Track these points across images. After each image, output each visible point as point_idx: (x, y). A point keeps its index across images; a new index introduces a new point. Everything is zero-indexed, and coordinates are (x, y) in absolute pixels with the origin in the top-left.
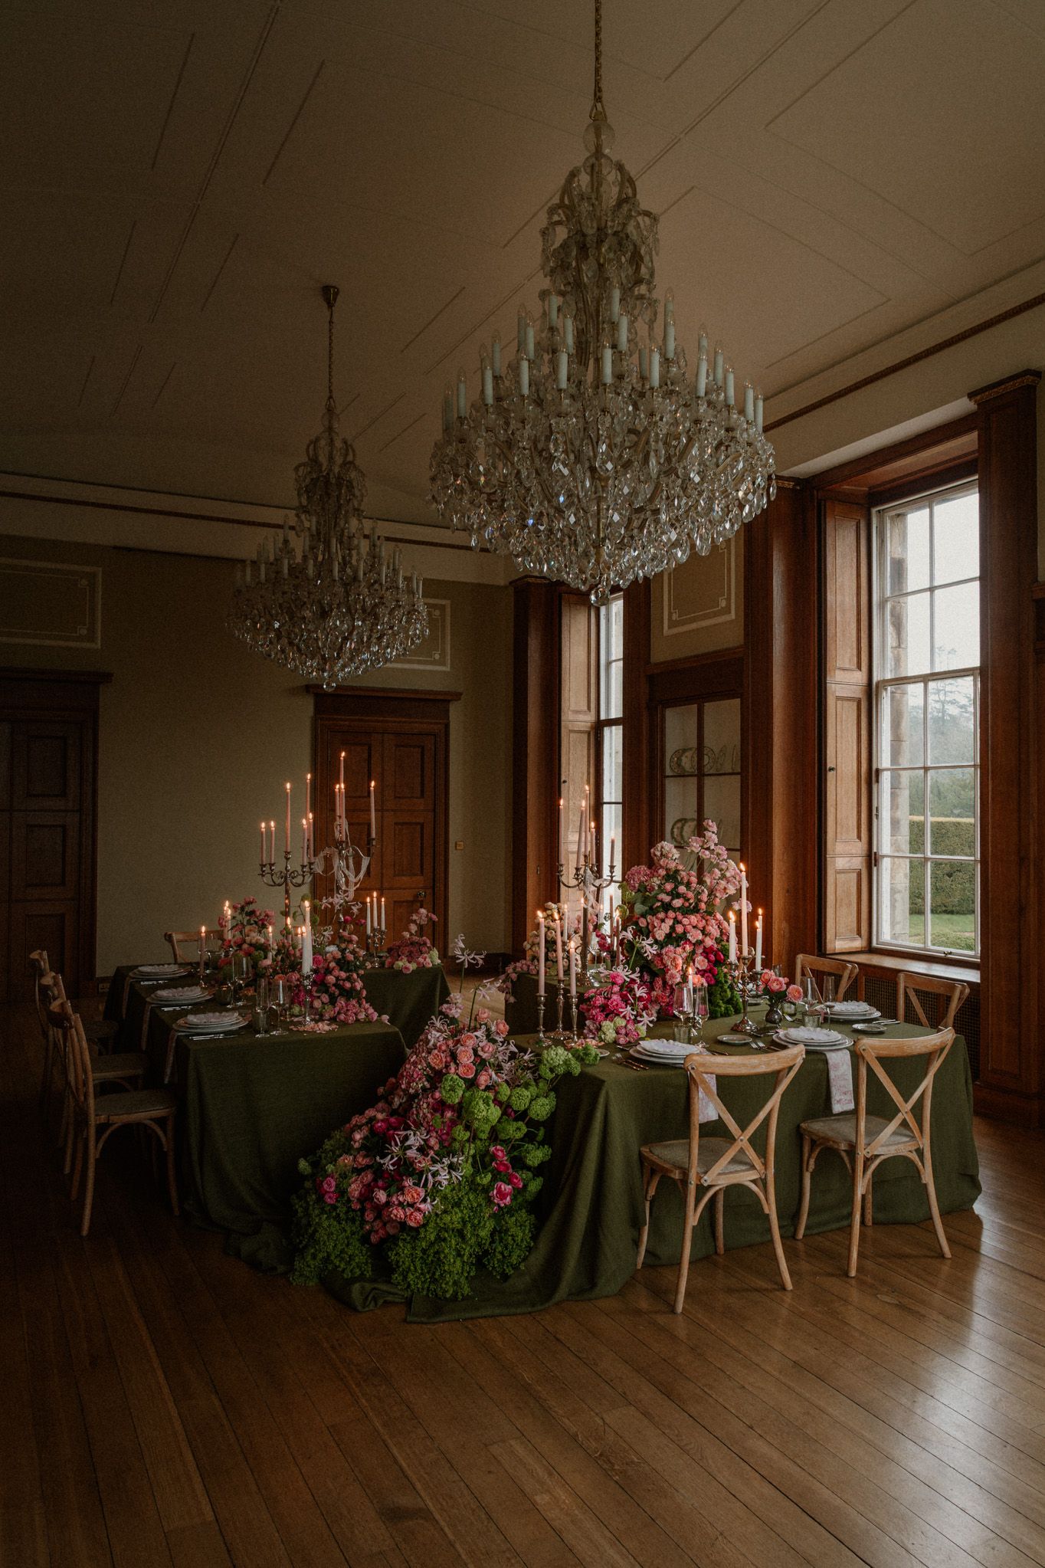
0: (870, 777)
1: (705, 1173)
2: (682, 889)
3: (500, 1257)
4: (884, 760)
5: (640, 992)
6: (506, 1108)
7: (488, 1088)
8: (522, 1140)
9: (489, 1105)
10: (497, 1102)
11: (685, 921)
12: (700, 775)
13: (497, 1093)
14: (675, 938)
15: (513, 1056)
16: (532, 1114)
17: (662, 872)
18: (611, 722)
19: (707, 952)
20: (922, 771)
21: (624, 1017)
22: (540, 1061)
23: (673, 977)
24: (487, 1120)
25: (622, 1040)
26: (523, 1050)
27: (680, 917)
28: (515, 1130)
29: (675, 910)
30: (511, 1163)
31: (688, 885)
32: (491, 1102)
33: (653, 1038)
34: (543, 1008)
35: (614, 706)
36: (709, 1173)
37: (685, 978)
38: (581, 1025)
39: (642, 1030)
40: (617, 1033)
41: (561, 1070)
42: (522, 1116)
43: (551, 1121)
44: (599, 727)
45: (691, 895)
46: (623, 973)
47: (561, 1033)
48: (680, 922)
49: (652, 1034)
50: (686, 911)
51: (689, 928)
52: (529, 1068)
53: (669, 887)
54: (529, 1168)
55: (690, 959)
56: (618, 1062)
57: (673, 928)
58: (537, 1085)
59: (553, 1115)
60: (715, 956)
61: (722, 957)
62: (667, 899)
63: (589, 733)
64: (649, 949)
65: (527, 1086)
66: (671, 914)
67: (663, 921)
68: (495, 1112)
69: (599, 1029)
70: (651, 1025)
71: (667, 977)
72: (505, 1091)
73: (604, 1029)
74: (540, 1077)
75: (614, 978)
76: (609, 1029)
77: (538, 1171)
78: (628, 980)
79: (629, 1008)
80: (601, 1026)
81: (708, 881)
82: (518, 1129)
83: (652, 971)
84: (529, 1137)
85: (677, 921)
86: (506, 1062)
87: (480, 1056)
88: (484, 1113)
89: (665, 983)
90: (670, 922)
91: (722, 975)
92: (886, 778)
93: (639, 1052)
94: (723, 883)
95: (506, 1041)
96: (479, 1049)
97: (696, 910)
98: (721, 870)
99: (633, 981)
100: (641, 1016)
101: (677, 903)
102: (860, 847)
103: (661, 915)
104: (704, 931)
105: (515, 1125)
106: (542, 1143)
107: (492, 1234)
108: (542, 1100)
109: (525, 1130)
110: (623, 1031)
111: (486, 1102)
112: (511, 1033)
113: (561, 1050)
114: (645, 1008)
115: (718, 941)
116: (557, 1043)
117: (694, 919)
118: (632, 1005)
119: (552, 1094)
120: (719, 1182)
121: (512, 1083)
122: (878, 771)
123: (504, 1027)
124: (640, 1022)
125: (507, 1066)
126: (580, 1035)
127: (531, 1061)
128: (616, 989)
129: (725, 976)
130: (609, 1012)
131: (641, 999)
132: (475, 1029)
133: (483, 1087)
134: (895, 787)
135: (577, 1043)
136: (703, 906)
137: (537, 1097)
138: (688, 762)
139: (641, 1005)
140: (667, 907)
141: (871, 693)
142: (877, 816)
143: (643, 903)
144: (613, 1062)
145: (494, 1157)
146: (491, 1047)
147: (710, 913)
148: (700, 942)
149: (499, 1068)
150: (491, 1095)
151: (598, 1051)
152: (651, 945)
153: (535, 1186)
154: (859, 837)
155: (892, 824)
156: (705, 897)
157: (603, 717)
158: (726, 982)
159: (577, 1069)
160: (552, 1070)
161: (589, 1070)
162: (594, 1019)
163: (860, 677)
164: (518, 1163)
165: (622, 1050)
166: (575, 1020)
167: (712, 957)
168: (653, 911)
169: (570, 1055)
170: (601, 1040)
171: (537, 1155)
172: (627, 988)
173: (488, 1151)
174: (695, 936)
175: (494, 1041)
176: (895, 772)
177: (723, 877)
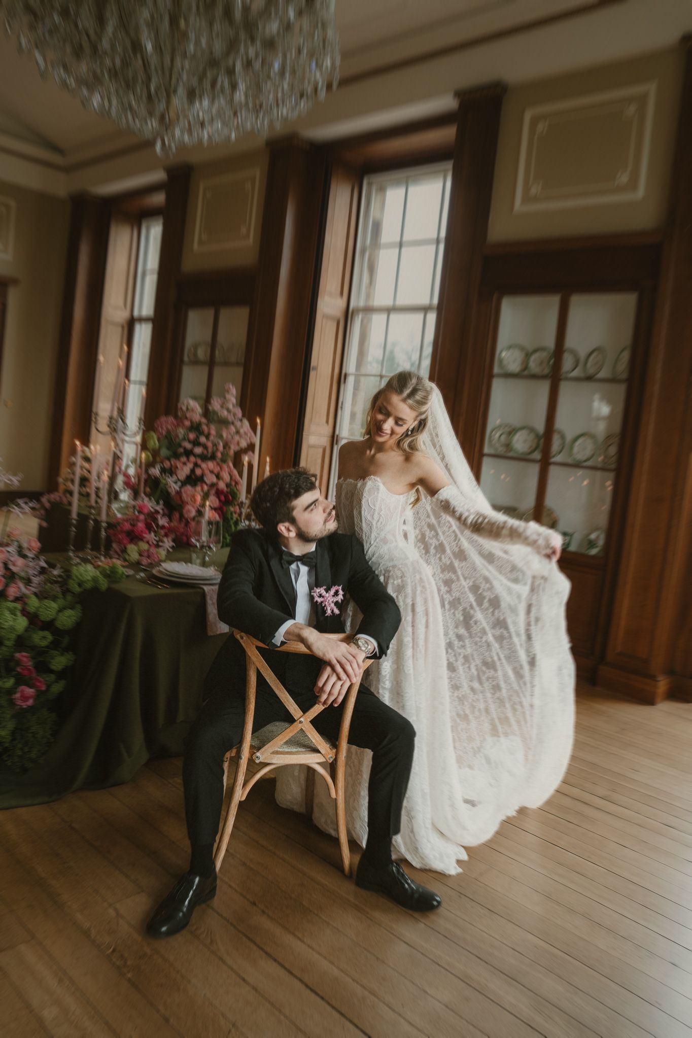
0: (340, 379)
1: (259, 749)
2: (203, 439)
3: (19, 753)
4: (351, 367)
5: (163, 521)
6: (33, 619)
7: (17, 599)
8: (47, 647)
9: (15, 615)
10: (24, 612)
11: (204, 466)
12: (211, 364)
13: (25, 604)
14: (193, 480)
15: (43, 571)
16: (58, 624)
17: (187, 423)
18: (141, 320)
19: (219, 493)
20: (378, 378)
21: (148, 542)
22: (69, 577)
23: (189, 511)
24: (12, 629)
25: (145, 561)
26: (52, 566)
27: (199, 462)
28: (42, 639)
29: (195, 456)
30: (35, 667)
31: (207, 437)
32: (19, 614)
33: (172, 560)
34: (74, 529)
35: (146, 305)
36: (263, 750)
37: (200, 513)
38: (108, 546)
39: (163, 553)
40: (141, 555)
41: (89, 586)
42: (49, 626)
43: (76, 630)
44: (131, 324)
45: (210, 444)
46: (150, 505)
47: (89, 553)
48: (200, 466)
49: (170, 557)
50: (204, 458)
51: (207, 472)
52: (57, 582)
53: (192, 436)
54: (52, 671)
55: (206, 496)
56: (143, 581)
57: (193, 471)
58: (65, 598)
59: (78, 626)
60: (225, 497)
61: (231, 498)
62: (188, 446)
63: (123, 327)
64: (172, 485)
65: (54, 598)
66: (192, 459)
67: (185, 464)
68: (22, 623)
69: (124, 551)
70: (171, 550)
71: (184, 511)
72: (34, 602)
73: (129, 551)
74: (68, 590)
75: (140, 507)
76: (133, 551)
77: (61, 675)
78: (152, 510)
79: (153, 534)
80: (125, 548)
81: (225, 435)
82: (44, 638)
83: (173, 505)
84: (55, 645)
85: (196, 465)
86: (35, 576)
87: (10, 570)
88: (11, 623)
89: (181, 516)
90: (190, 466)
91: (229, 513)
92: (351, 380)
93: (160, 572)
94: (237, 438)
95: (37, 557)
96: (10, 563)
97: (213, 457)
98: (236, 427)
99: (157, 512)
100: (162, 542)
101: (198, 450)
102: (327, 430)
103: (184, 459)
104: (218, 477)
105: (42, 633)
106: (66, 650)
107: (13, 733)
108: (69, 612)
109: (50, 637)
110: (146, 554)
111: (12, 612)
112: (42, 551)
113: (89, 567)
114: (166, 535)
115: (228, 485)
116: (85, 561)
117: (211, 465)
118: (155, 532)
119: (79, 607)
120: (273, 761)
121: (41, 596)
122: (346, 375)
123: (36, 545)
124: (161, 546)
125: (36, 580)
126: (107, 555)
127: (60, 576)
128: (142, 517)
129: (231, 514)
130: (134, 537)
131: (163, 527)
132: (7, 545)
133: (11, 598)
134: (356, 388)
135: (103, 562)
136: (219, 455)
137: (65, 608)
138: (202, 354)
139: (162, 532)
140: (188, 453)
141: (348, 315)
142: (342, 408)
143: (168, 448)
144: (137, 580)
145: (18, 663)
146: (20, 562)
147: (224, 461)
148: (213, 485)
149: (28, 581)
150: (18, 606)
151: (124, 570)
152: (176, 483)
153: (57, 688)
154: (327, 422)
155: (351, 416)
156: (221, 447)
157: (136, 314)
158: (232, 519)
159: (104, 584)
160: (80, 585)
161: (116, 586)
162: (120, 542)
163: (341, 303)
164: (42, 667)
165: (144, 570)
166: (103, 542)
167: (223, 498)
168: (176, 456)
169: (98, 573)
170: (125, 560)
171: (60, 661)
172: (152, 516)
173: (13, 656)
174: (210, 479)
175: (24, 556)
176: (358, 377)
177: (238, 432)
